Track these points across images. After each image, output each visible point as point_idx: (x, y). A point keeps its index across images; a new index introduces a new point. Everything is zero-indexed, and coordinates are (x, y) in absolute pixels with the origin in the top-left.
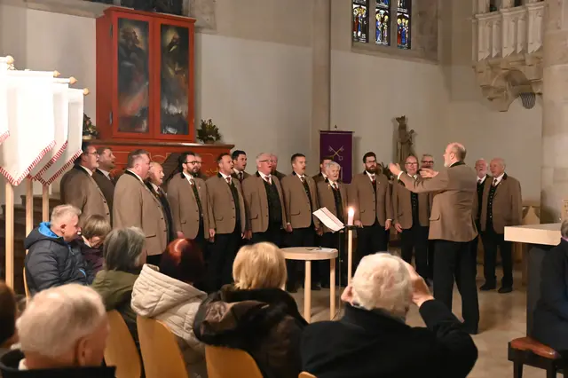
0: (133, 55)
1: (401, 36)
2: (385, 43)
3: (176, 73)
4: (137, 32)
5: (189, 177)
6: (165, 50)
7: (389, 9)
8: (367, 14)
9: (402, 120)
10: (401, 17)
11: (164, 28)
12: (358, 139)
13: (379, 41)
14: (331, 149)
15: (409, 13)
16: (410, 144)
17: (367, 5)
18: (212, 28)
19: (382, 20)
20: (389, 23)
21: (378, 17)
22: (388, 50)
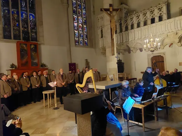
0: (24, 51)
1: (86, 43)
2: (83, 45)
3: (34, 54)
4: (24, 46)
5: (25, 78)
6: (31, 49)
7: (83, 38)
8: (78, 39)
9: (86, 60)
10: (86, 40)
11: (31, 45)
12: (77, 64)
13: (81, 45)
14: (71, 67)
15: (87, 39)
16: (88, 64)
17: (78, 38)
18: (44, 44)
19: (82, 40)
20: (83, 41)
21: (81, 40)
22: (83, 46)
